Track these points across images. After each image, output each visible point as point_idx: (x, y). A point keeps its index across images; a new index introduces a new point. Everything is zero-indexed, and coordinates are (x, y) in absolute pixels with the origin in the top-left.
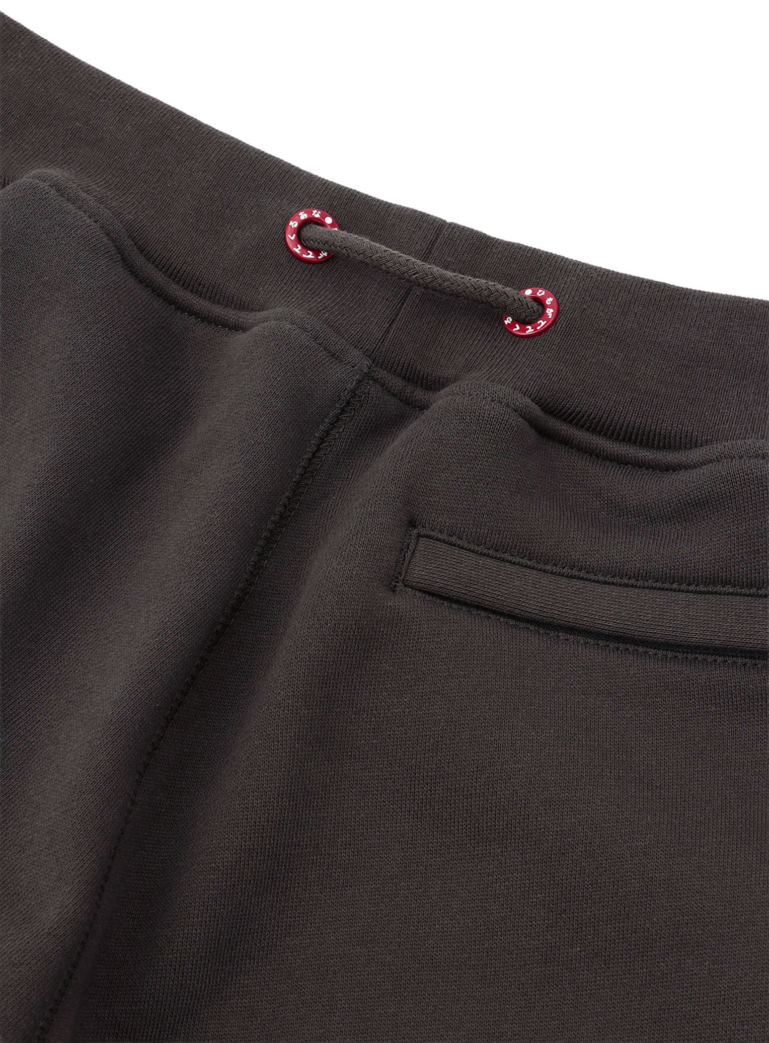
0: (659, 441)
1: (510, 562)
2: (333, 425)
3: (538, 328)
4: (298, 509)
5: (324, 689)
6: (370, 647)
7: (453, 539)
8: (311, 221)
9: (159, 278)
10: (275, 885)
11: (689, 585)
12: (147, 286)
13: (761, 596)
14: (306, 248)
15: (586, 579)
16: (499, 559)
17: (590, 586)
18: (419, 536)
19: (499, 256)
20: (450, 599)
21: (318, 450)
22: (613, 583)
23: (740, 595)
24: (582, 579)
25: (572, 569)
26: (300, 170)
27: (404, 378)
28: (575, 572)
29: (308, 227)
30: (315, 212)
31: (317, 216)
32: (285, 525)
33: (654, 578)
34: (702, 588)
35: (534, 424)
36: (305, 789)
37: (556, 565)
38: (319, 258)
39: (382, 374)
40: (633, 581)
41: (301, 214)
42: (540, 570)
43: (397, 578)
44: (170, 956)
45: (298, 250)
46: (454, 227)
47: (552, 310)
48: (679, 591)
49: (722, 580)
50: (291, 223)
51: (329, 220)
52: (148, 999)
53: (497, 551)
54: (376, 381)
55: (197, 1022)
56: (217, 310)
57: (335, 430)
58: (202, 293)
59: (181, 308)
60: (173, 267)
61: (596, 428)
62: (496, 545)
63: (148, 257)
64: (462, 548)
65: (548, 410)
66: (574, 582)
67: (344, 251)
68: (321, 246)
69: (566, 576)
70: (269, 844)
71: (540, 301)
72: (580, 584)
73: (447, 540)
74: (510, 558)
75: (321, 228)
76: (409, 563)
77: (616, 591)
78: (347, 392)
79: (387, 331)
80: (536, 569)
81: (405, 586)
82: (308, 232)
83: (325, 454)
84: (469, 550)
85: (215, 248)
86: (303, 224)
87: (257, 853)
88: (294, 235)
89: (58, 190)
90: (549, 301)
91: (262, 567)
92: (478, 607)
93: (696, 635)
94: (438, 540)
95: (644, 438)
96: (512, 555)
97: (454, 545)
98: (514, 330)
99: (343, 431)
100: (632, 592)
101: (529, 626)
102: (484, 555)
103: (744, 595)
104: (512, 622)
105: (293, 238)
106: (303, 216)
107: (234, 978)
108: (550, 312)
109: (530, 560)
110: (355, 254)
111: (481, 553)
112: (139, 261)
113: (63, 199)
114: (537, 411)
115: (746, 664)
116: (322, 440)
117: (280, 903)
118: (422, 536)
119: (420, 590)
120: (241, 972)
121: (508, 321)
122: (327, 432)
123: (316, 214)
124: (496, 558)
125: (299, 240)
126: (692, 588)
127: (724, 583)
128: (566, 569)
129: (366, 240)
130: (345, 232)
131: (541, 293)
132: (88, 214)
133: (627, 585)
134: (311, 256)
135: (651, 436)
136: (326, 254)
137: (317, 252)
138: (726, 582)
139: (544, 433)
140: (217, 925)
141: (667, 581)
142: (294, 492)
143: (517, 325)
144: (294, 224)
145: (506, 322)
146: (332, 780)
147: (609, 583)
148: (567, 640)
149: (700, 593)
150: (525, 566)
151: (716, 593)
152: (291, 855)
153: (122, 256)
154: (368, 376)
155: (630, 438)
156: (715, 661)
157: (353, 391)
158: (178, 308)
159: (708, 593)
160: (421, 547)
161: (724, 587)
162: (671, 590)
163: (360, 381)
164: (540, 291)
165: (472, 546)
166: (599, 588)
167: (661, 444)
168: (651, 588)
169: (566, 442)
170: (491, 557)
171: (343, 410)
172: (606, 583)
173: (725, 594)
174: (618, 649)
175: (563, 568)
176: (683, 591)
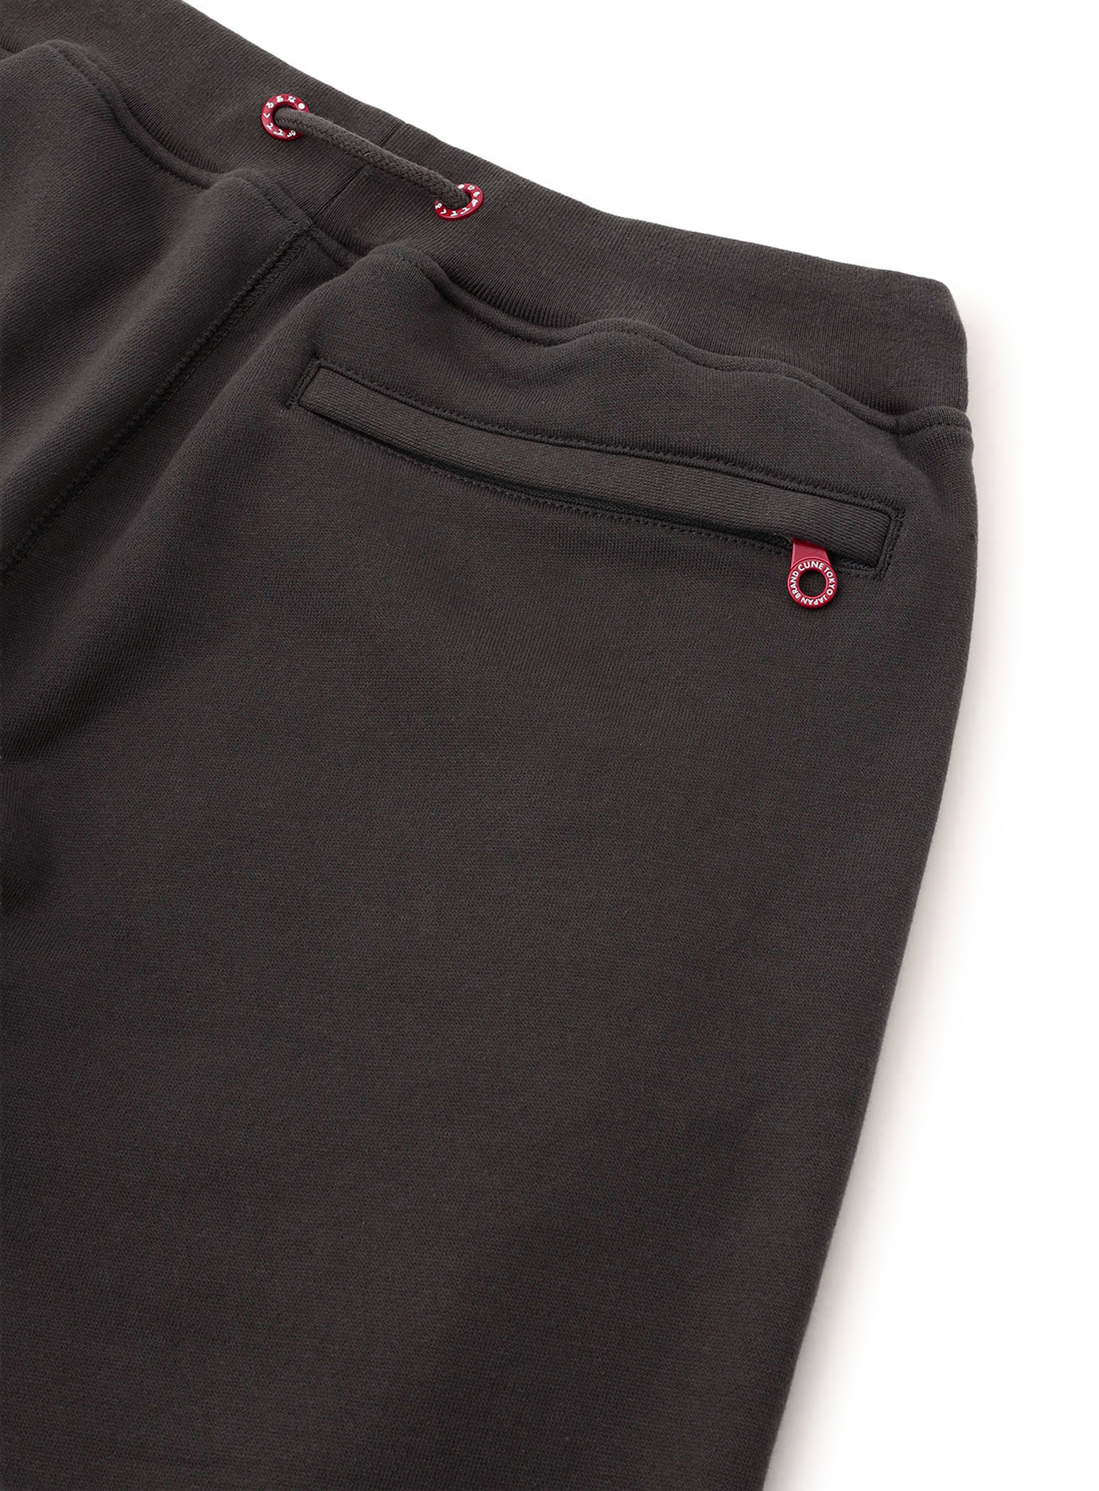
0: (547, 320)
1: (398, 400)
2: (269, 271)
3: (462, 213)
4: (225, 337)
5: (211, 481)
6: (259, 451)
7: (350, 373)
8: (286, 105)
9: (147, 139)
10: (145, 643)
11: (549, 437)
12: (136, 146)
13: (609, 452)
14: (277, 126)
15: (463, 424)
16: (388, 396)
17: (464, 429)
18: (320, 367)
19: (444, 157)
20: (337, 423)
21: (253, 289)
22: (485, 430)
23: (592, 449)
24: (459, 423)
25: (452, 413)
26: (287, 65)
27: (341, 242)
28: (454, 416)
29: (283, 109)
30: (290, 97)
31: (292, 101)
32: (211, 349)
33: (520, 429)
34: (560, 441)
35: (438, 286)
36: (183, 564)
37: (438, 409)
38: (288, 136)
39: (320, 234)
40: (502, 430)
41: (278, 97)
42: (424, 411)
43: (293, 398)
44: (42, 689)
45: (270, 127)
46: (410, 127)
47: (477, 201)
48: (540, 442)
49: (577, 435)
50: (268, 104)
51: (302, 106)
52: (16, 723)
53: (388, 389)
54: (313, 239)
55: (55, 748)
56: (194, 171)
57: (270, 275)
58: (184, 157)
59: (164, 168)
60: (161, 132)
61: (495, 303)
62: (388, 384)
63: (140, 122)
64: (357, 382)
65: (453, 278)
66: (452, 424)
67: (310, 129)
68: (290, 125)
69: (445, 419)
70: (144, 606)
71: (469, 195)
72: (456, 426)
73: (344, 374)
74: (398, 396)
75: (293, 110)
76: (307, 386)
77: (486, 437)
78: (284, 242)
79: (332, 200)
80: (420, 410)
81: (300, 406)
82: (282, 113)
83: (258, 295)
84: (363, 385)
85: (200, 120)
86: (278, 107)
87: (132, 612)
88: (269, 115)
89: (66, 56)
90: (476, 194)
91: (183, 381)
92: (362, 434)
93: (547, 479)
94: (336, 372)
95: (536, 316)
96: (401, 395)
97: (351, 379)
98: (442, 213)
99: (277, 277)
100: (501, 439)
101: (405, 457)
102: (376, 391)
103: (595, 450)
104: (390, 451)
105: (267, 117)
106: (280, 99)
107: (95, 715)
108: (474, 202)
109: (416, 401)
110: (319, 133)
111: (373, 389)
112: (131, 123)
113: (68, 62)
114: (444, 276)
115: (587, 513)
116: (258, 282)
117: (147, 659)
118: (322, 367)
119: (312, 412)
120: (102, 711)
121: (439, 206)
122: (263, 276)
123: (292, 100)
124: (386, 395)
125: (273, 118)
126: (551, 440)
127: (579, 438)
128: (446, 412)
129: (330, 123)
130: (313, 114)
131: (471, 188)
132: (88, 77)
133: (497, 433)
134: (281, 133)
135: (542, 315)
136: (294, 134)
137: (287, 130)
138: (581, 437)
139: (449, 299)
140: (88, 669)
141: (532, 431)
142: (223, 322)
143: (445, 210)
144: (270, 105)
145: (437, 207)
146: (210, 561)
147: (482, 429)
148: (436, 473)
149: (558, 445)
150: (411, 406)
151: (571, 446)
152: (163, 618)
153: (115, 116)
154: (307, 233)
155: (524, 315)
156: (562, 506)
157: (291, 243)
158: (162, 168)
159: (565, 446)
160: (320, 375)
161: (579, 441)
162: (534, 440)
163: (298, 236)
164: (471, 186)
165: (366, 382)
166: (472, 432)
167: (549, 322)
168: (516, 437)
169: (467, 311)
170: (382, 393)
171: (279, 259)
172: (479, 429)
173: (579, 448)
174: (479, 486)
175: (444, 411)
176: (544, 442)
